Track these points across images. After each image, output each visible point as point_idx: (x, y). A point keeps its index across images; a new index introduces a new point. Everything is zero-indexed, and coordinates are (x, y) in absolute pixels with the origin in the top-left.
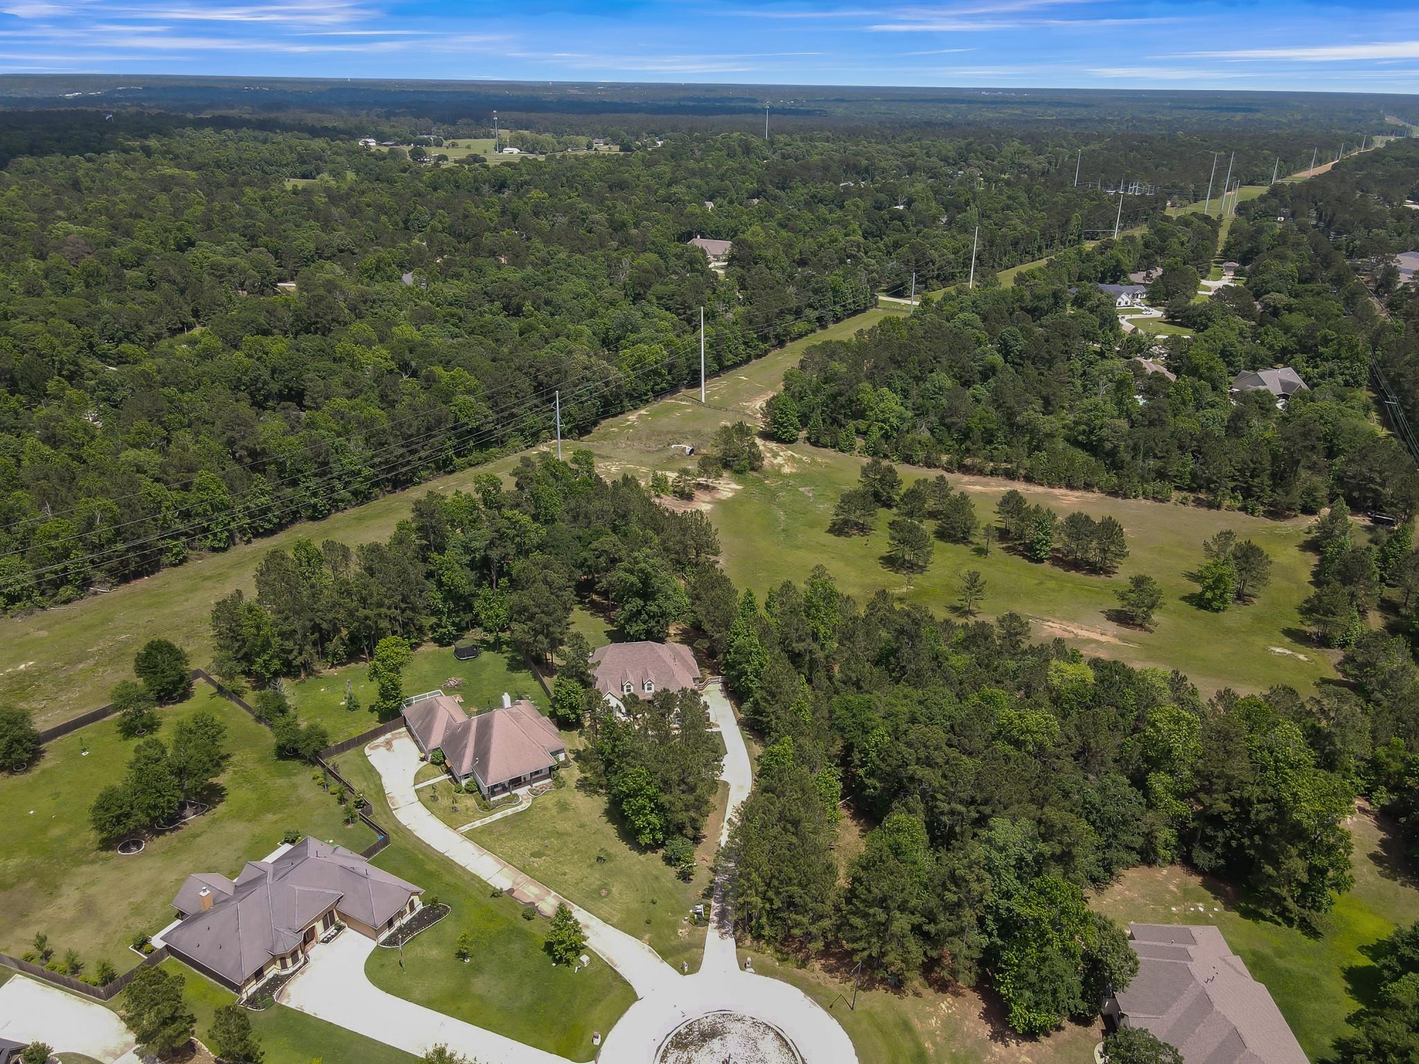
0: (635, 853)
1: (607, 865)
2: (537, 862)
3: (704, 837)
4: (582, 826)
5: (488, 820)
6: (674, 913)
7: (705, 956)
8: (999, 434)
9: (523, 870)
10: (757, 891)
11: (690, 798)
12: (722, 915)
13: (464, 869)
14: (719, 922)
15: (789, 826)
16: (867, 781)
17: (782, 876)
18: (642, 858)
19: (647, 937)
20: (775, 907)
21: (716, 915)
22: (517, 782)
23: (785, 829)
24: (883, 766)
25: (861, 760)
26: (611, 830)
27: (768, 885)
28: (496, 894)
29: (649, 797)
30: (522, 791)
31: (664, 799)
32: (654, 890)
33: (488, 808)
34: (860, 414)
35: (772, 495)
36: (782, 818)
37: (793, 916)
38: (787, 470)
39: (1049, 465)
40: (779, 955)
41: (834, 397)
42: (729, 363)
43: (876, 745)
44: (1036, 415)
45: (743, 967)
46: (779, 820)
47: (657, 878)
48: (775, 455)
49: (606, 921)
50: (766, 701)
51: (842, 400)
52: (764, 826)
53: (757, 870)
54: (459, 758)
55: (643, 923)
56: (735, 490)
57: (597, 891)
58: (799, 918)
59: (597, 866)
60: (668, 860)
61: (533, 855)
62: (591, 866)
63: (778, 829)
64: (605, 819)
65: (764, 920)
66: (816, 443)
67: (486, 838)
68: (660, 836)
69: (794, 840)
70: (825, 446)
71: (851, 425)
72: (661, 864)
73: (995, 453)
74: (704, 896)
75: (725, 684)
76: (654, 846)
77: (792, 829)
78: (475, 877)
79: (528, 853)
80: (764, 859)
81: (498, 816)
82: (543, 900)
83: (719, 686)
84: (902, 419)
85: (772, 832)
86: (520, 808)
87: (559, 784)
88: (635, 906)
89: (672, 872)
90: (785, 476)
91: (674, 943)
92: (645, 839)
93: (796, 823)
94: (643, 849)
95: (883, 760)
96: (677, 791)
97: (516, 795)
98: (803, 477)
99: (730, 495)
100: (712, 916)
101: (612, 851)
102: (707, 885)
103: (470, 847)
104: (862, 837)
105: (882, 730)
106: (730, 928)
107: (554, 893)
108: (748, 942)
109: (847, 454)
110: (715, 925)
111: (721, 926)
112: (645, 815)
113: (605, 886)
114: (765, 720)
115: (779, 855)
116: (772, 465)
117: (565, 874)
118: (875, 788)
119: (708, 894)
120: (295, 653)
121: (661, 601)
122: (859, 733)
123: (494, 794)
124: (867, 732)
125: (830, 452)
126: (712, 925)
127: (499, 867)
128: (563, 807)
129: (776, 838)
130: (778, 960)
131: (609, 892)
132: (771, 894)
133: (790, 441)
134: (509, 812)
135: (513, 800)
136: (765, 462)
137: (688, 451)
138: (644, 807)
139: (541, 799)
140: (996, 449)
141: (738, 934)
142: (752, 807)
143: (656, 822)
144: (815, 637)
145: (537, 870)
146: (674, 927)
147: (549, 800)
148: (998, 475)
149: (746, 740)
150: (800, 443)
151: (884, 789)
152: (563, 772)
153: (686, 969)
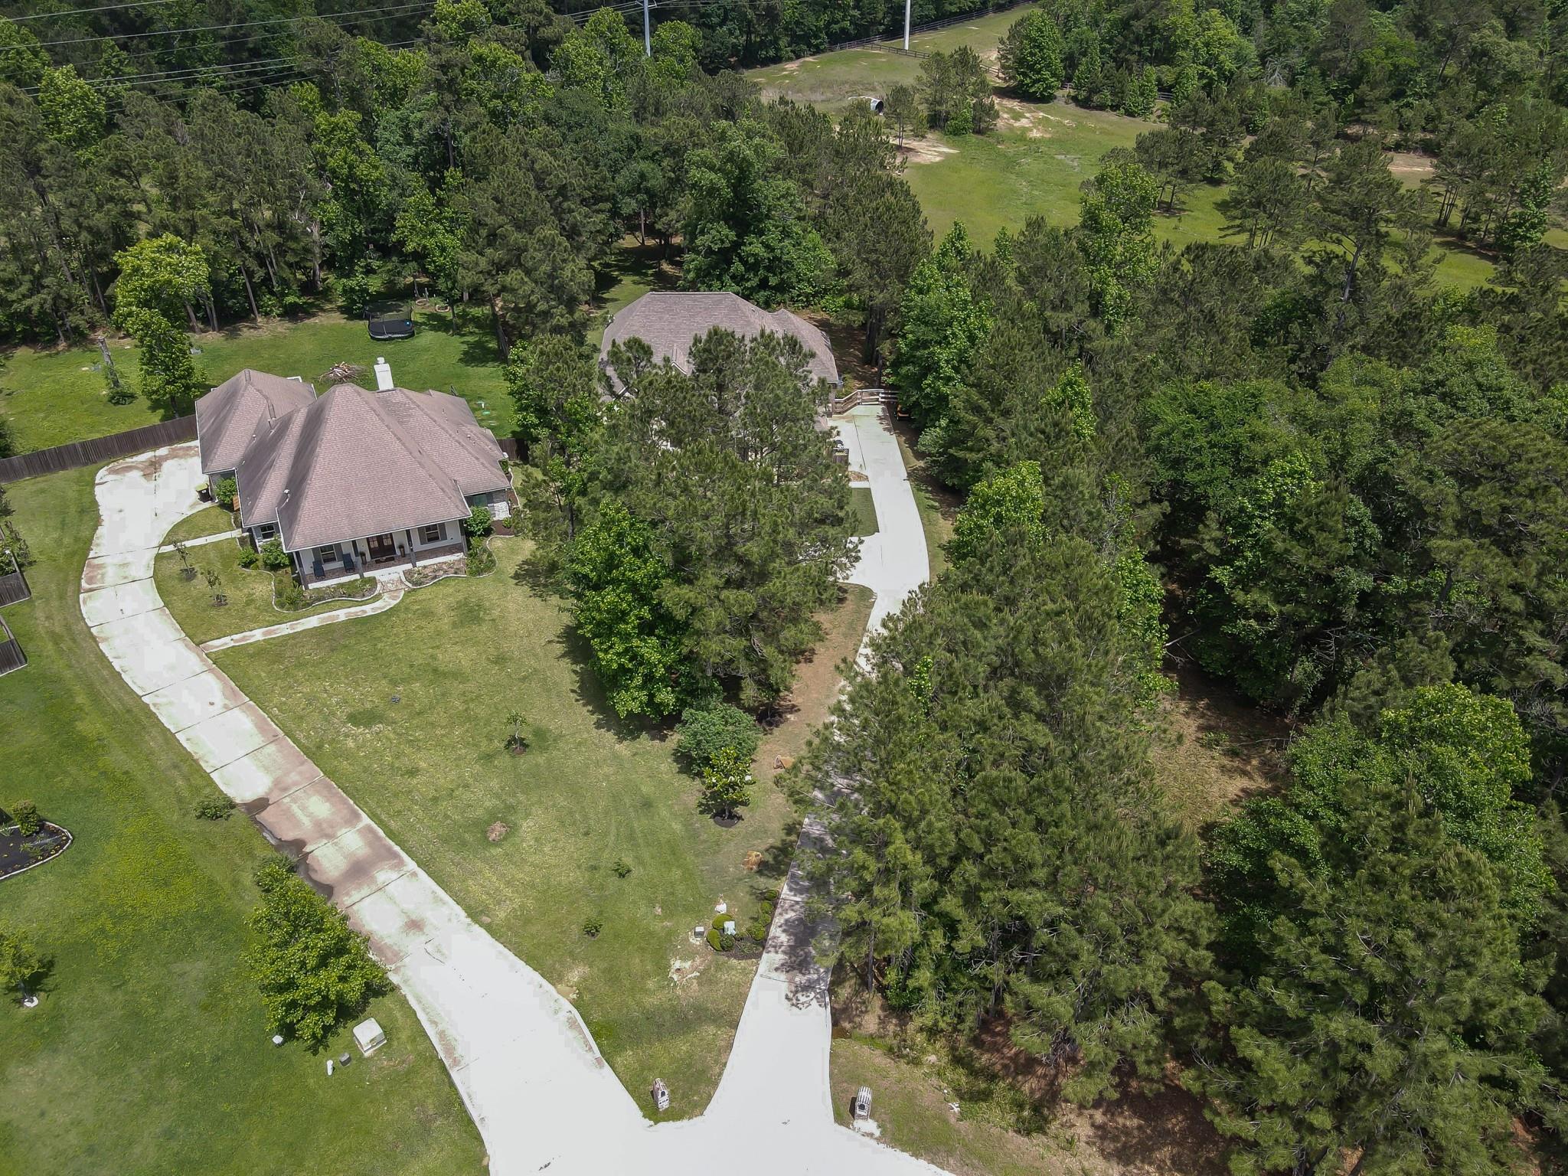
0: (610, 736)
1: (526, 761)
2: (352, 738)
3: (793, 709)
4: (500, 660)
5: (284, 629)
6: (671, 909)
7: (736, 1060)
8: (1420, 77)
9: (313, 753)
10: (905, 888)
11: (745, 600)
12: (804, 931)
13: (169, 738)
14: (792, 951)
15: (1029, 692)
16: (1240, 596)
17: (996, 856)
18: (624, 749)
19: (575, 975)
20: (962, 946)
21: (788, 927)
22: (384, 551)
23: (1016, 705)
24: (1298, 554)
25: (1219, 543)
26: (566, 674)
27: (942, 876)
28: (218, 809)
29: (634, 587)
30: (389, 576)
31: (673, 596)
32: (631, 837)
33: (294, 603)
34: (1165, 55)
35: (1010, 164)
36: (1006, 667)
37: (1023, 984)
38: (1035, 134)
39: (1511, 129)
40: (961, 1076)
41: (1125, 24)
42: (954, 9)
43: (1278, 502)
44: (1495, 38)
45: (846, 1111)
46: (995, 673)
47: (647, 804)
48: (1017, 116)
49: (475, 913)
50: (977, 410)
51: (1138, 26)
52: (950, 686)
53: (909, 824)
54: (253, 490)
55: (575, 930)
56: (947, 155)
57: (481, 827)
58: (1039, 993)
59: (504, 760)
60: (689, 762)
61: (354, 719)
62: (488, 757)
63: (995, 698)
64: (559, 648)
65: (924, 977)
66: (1085, 104)
67: (260, 672)
68: (666, 696)
69: (1041, 735)
70: (1101, 107)
71: (1152, 71)
72: (668, 767)
73: (1408, 114)
74: (763, 868)
75: (890, 406)
76: (658, 722)
77: (1037, 704)
78: (188, 764)
79: (341, 714)
80: (937, 791)
81: (312, 622)
82: (330, 837)
83: (879, 410)
84: (1240, 58)
85: (972, 708)
86: (369, 610)
87: (480, 565)
88: (573, 877)
89: (692, 791)
90: (1034, 141)
91: (651, 1001)
92: (630, 701)
93: (1053, 683)
94: (631, 727)
95: (1304, 538)
96: (711, 578)
97: (373, 581)
98: (1062, 142)
99: (938, 159)
100: (778, 934)
101: (553, 725)
102: (775, 836)
103: (213, 686)
104: (1208, 746)
105: (1300, 460)
106: (820, 972)
107: (366, 820)
108: (871, 1022)
109: (1139, 120)
110: (779, 958)
111: (797, 962)
112: (626, 637)
113: (506, 815)
114: (972, 457)
115: (988, 785)
116: (1011, 128)
117: (413, 772)
118: (1262, 617)
119: (777, 863)
120: (23, 289)
121: (773, 237)
122: (1227, 471)
123: (320, 574)
124: (1251, 471)
125: (1110, 116)
126: (771, 959)
127: (258, 740)
128: (470, 614)
129: (983, 726)
130: (960, 1095)
131: (512, 830)
132: (950, 904)
133: (1044, 99)
134: (341, 615)
135: (366, 590)
136: (1000, 123)
137: (873, 105)
138: (623, 616)
139: (424, 594)
140: (1408, 105)
141: (845, 992)
142: (914, 627)
143: (655, 657)
144: (1097, 308)
145: (347, 755)
146: (661, 950)
147: (442, 599)
148: (1408, 150)
149: (924, 510)
150: (1059, 103)
151: (1285, 618)
152: (496, 543)
153: (664, 1103)
